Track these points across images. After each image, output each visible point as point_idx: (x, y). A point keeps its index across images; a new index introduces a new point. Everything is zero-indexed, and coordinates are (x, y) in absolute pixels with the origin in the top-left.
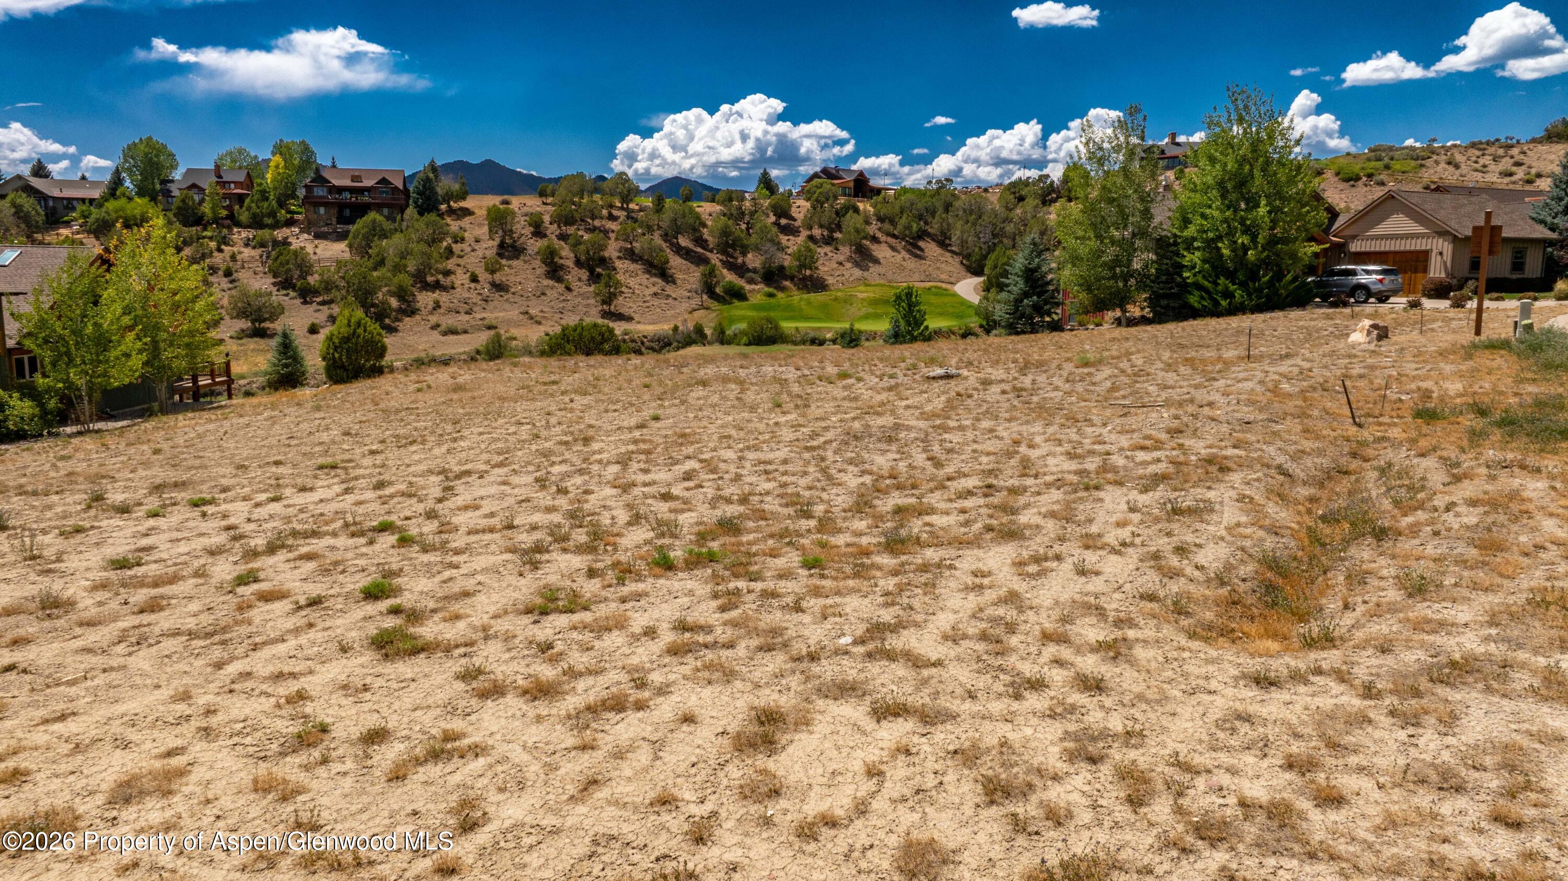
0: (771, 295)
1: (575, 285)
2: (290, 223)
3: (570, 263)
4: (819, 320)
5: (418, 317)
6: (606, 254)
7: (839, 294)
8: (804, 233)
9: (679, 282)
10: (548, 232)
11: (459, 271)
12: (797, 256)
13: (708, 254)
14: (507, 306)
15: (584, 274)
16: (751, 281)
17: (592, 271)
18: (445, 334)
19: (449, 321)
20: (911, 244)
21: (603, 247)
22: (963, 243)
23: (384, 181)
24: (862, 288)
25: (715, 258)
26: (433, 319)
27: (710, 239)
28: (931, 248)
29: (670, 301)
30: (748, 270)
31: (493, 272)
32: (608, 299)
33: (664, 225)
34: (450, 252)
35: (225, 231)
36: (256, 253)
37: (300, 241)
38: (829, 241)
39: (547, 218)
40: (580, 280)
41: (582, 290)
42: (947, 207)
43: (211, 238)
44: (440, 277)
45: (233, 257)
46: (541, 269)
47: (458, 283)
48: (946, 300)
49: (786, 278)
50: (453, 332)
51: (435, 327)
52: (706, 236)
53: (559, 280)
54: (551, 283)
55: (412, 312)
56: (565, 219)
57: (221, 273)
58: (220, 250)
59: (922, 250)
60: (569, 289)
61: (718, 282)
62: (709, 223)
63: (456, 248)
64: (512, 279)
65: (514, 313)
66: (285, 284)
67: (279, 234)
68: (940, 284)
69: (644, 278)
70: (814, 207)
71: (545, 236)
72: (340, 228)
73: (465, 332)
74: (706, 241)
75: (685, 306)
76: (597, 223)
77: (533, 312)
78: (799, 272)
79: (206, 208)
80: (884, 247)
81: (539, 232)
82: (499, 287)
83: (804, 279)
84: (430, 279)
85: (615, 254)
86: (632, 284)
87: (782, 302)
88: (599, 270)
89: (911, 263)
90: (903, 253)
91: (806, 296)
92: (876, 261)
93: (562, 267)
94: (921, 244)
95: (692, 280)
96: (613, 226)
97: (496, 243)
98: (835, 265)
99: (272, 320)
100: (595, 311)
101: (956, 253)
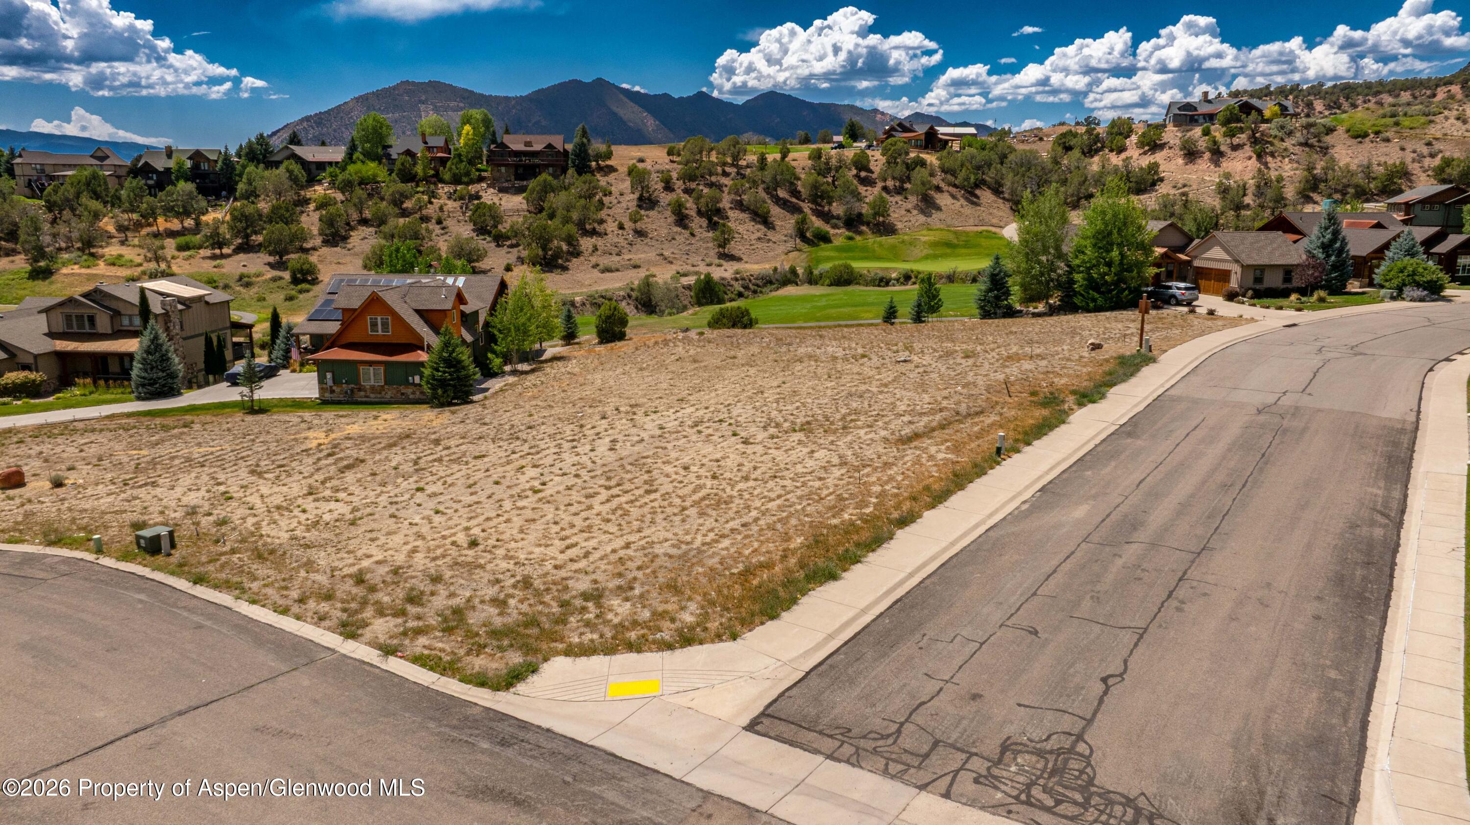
0: (850, 238)
1: (697, 231)
2: (481, 179)
3: (693, 213)
4: (887, 261)
5: (582, 258)
6: (721, 205)
7: (906, 237)
8: (880, 184)
9: (777, 228)
10: (676, 187)
11: (610, 220)
12: (873, 205)
13: (801, 203)
14: (646, 248)
15: (704, 222)
16: (835, 227)
17: (710, 220)
18: (603, 272)
19: (605, 261)
20: (969, 192)
21: (719, 200)
22: (1013, 191)
23: (549, 146)
24: (924, 232)
25: (806, 207)
26: (594, 260)
27: (802, 190)
28: (986, 196)
29: (770, 244)
30: (833, 217)
31: (635, 222)
32: (723, 244)
33: (767, 180)
34: (601, 203)
35: (432, 187)
36: (457, 204)
37: (489, 196)
38: (900, 191)
39: (674, 175)
40: (701, 227)
41: (703, 236)
42: (1003, 159)
43: (423, 193)
44: (596, 225)
45: (441, 209)
46: (672, 219)
47: (609, 230)
48: (994, 242)
49: (863, 224)
50: (608, 270)
51: (596, 266)
52: (799, 188)
53: (685, 227)
54: (679, 229)
55: (576, 253)
56: (689, 177)
57: (434, 221)
58: (431, 203)
59: (977, 197)
60: (693, 235)
61: (808, 229)
62: (803, 176)
63: (606, 200)
64: (650, 226)
65: (652, 255)
66: (482, 231)
67: (473, 188)
68: (991, 228)
69: (750, 225)
70: (888, 162)
71: (673, 190)
72: (518, 184)
73: (618, 270)
74: (800, 192)
75: (782, 248)
76: (714, 179)
77: (666, 253)
78: (875, 218)
79: (419, 169)
80: (946, 195)
81: (668, 187)
82: (640, 233)
83: (878, 224)
84: (588, 227)
85: (728, 205)
86: (741, 231)
87: (859, 244)
88: (715, 219)
89: (968, 210)
90: (962, 201)
91: (878, 239)
92: (939, 209)
93: (686, 217)
94: (978, 192)
95: (788, 226)
96: (725, 181)
97: (637, 195)
98: (904, 212)
99: (477, 261)
100: (713, 253)
101: (1007, 200)
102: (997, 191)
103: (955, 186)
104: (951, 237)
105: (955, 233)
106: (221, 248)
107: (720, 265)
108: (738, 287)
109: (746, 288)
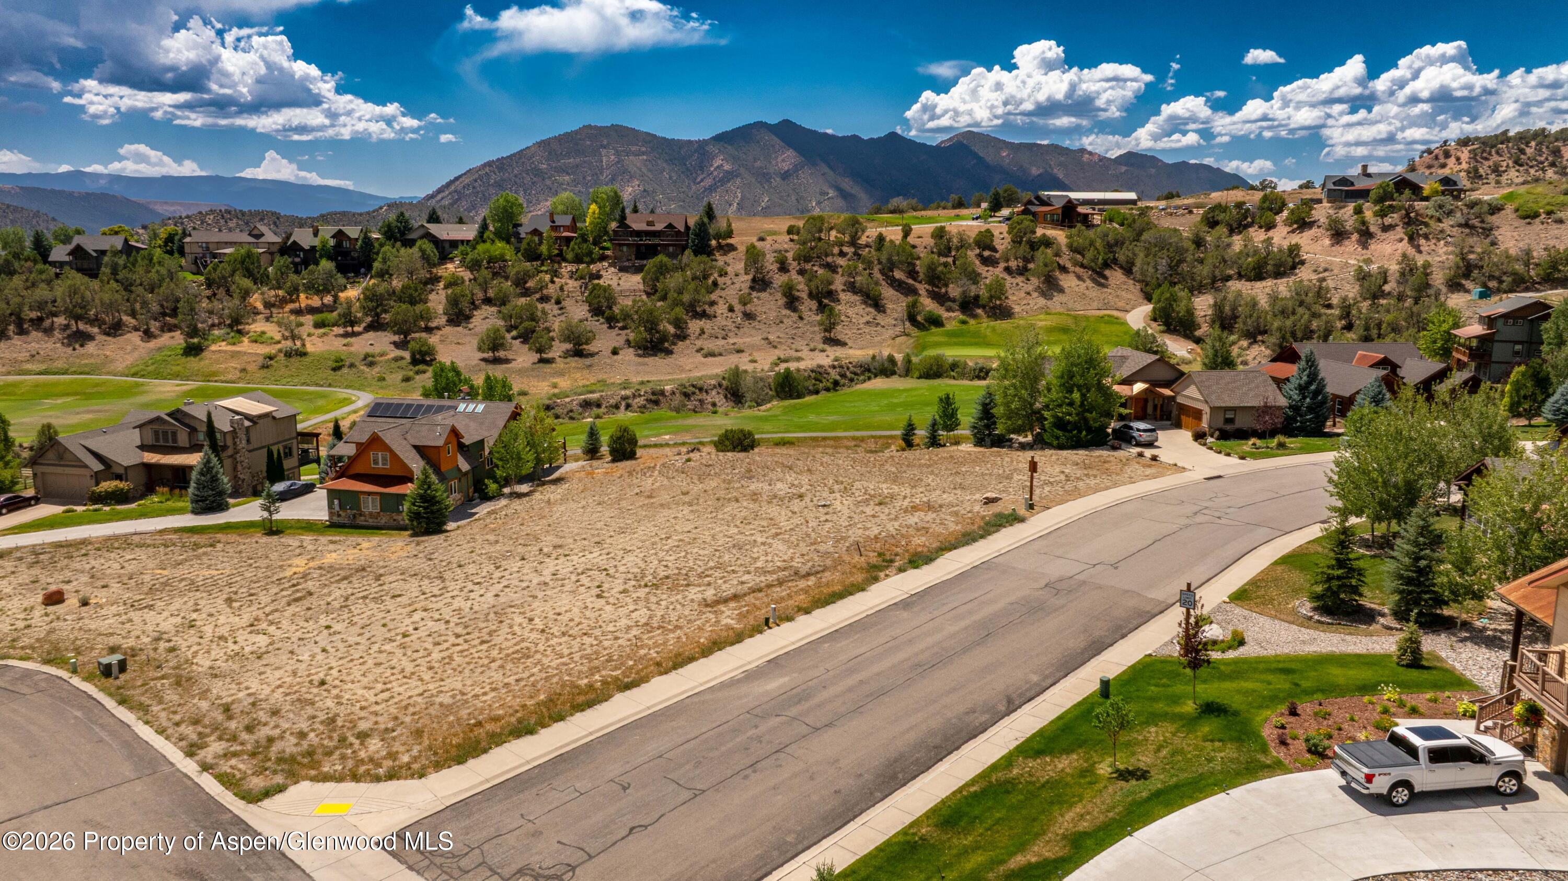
0: (964, 322)
1: (806, 314)
2: (603, 258)
3: (804, 295)
5: (688, 342)
6: (833, 287)
7: (1021, 322)
8: (1002, 265)
9: (888, 311)
10: (790, 268)
11: (721, 302)
12: (989, 288)
13: (917, 285)
14: (753, 332)
15: (814, 305)
16: (949, 310)
17: (820, 303)
18: (706, 356)
19: (709, 345)
20: (1097, 273)
21: (830, 283)
23: (670, 226)
24: (1042, 317)
25: (922, 288)
26: (699, 343)
27: (920, 271)
28: (1115, 276)
29: (879, 328)
30: (949, 299)
31: (745, 304)
32: (830, 328)
33: (883, 260)
34: (715, 284)
35: (556, 266)
36: (577, 284)
37: (610, 277)
38: (1022, 271)
39: (790, 255)
40: (810, 310)
41: (811, 319)
42: (1139, 236)
43: (546, 272)
44: (706, 307)
45: (562, 289)
46: (782, 301)
47: (719, 312)
48: (1117, 327)
49: (979, 307)
50: (712, 354)
51: (698, 351)
52: (918, 268)
53: (795, 310)
54: (788, 312)
55: (682, 337)
56: (803, 257)
57: (553, 301)
58: (553, 282)
60: (801, 318)
61: (919, 313)
62: (921, 255)
63: (721, 281)
64: (759, 309)
65: (757, 339)
66: (597, 311)
67: (594, 268)
69: (860, 308)
70: (1014, 241)
71: (788, 271)
72: (638, 263)
73: (721, 355)
74: (918, 273)
75: (891, 332)
76: (830, 259)
77: (771, 337)
78: (991, 301)
79: (544, 249)
80: (1071, 277)
81: (783, 268)
82: (749, 316)
83: (994, 308)
84: (698, 309)
85: (840, 287)
86: (850, 314)
87: (972, 328)
88: (826, 301)
89: (1095, 292)
90: (1089, 283)
91: (992, 323)
92: (1061, 291)
93: (797, 299)
94: (1106, 272)
95: (899, 309)
96: (841, 262)
97: (750, 277)
98: (1023, 295)
99: (587, 344)
100: (819, 337)
101: (1139, 281)
102: (1128, 270)
103: (1082, 266)
104: (1070, 322)
105: (1075, 317)
106: (352, 326)
107: (823, 351)
108: (834, 375)
109: (843, 376)
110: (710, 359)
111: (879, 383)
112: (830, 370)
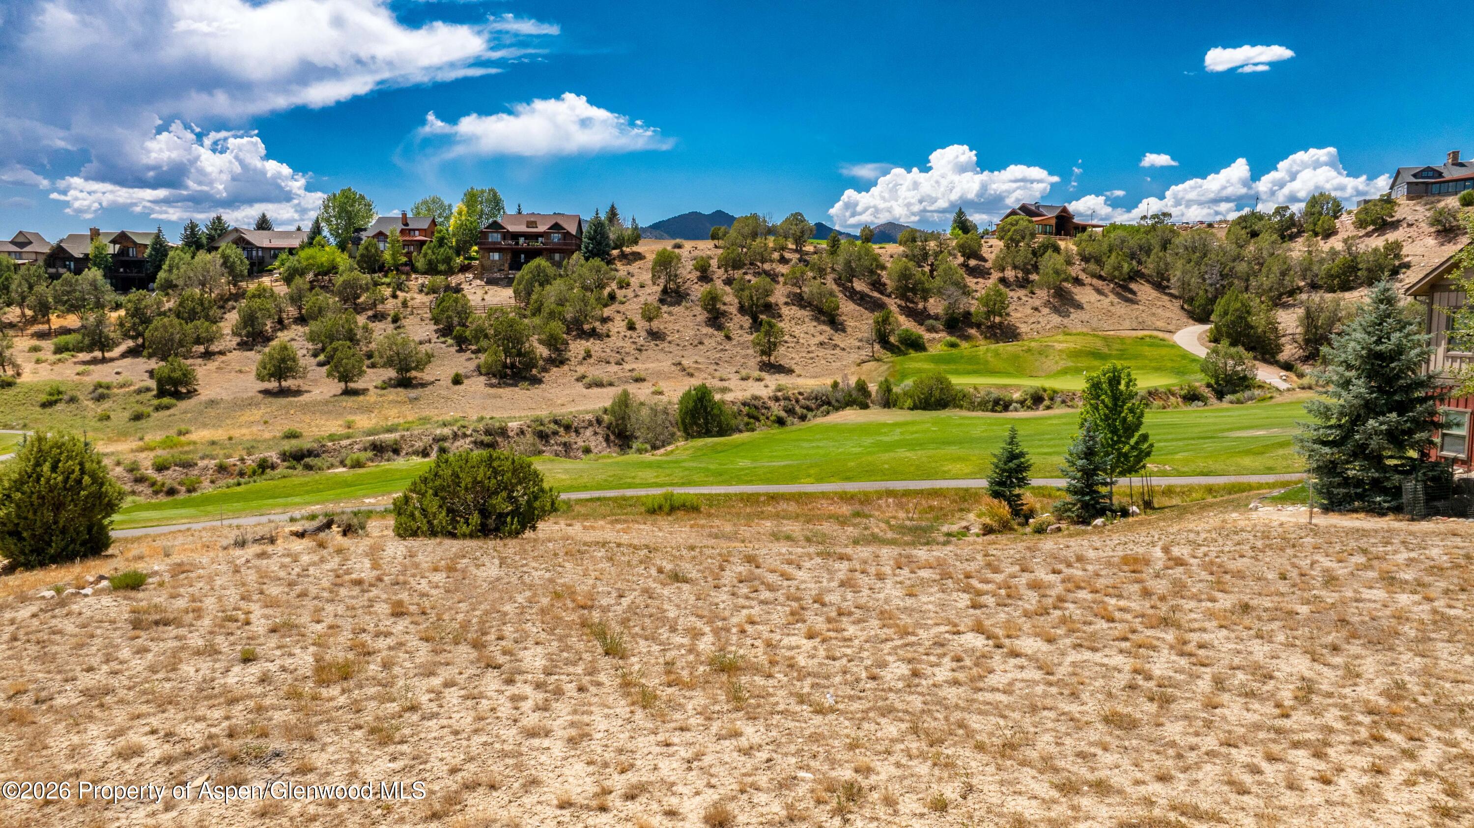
0: (953, 345)
1: (735, 333)
2: (466, 269)
3: (733, 310)
4: (1008, 374)
6: (772, 300)
7: (1033, 344)
8: (996, 275)
9: (849, 330)
10: (715, 277)
11: (618, 318)
12: (986, 301)
13: (885, 299)
14: (661, 356)
15: (747, 321)
16: (932, 329)
17: (755, 319)
18: (590, 386)
20: (1120, 286)
21: (768, 293)
22: (1185, 285)
23: (556, 227)
24: (1061, 337)
25: (893, 304)
27: (888, 282)
28: (1144, 291)
29: (837, 351)
30: (929, 317)
31: (650, 320)
32: (769, 349)
33: (838, 267)
34: (612, 297)
35: (402, 277)
36: (428, 299)
37: (472, 287)
38: (1024, 283)
39: (714, 263)
40: (741, 327)
41: (742, 340)
42: (1165, 245)
43: (389, 284)
44: (597, 324)
45: (405, 303)
46: (702, 317)
47: (614, 330)
48: (1162, 351)
49: (971, 325)
50: (598, 384)
52: (884, 280)
53: (719, 328)
54: (710, 330)
55: (559, 361)
56: (734, 263)
57: (390, 319)
58: (394, 296)
59: (1134, 293)
60: (728, 338)
61: (892, 331)
62: (889, 265)
63: (620, 293)
64: (670, 326)
65: (665, 365)
66: (445, 331)
67: (453, 280)
68: (1155, 333)
69: (811, 326)
70: (1008, 247)
71: (711, 280)
72: (509, 273)
73: (612, 384)
74: (885, 285)
75: (854, 357)
76: (767, 266)
77: (686, 362)
78: (988, 318)
79: (388, 256)
80: (1088, 290)
81: (705, 276)
82: (655, 335)
83: (993, 326)
84: (586, 327)
85: (782, 300)
86: (797, 332)
87: (966, 353)
88: (763, 317)
89: (1121, 309)
90: (1112, 297)
91: (993, 346)
92: (1079, 306)
93: (724, 314)
94: (1133, 286)
95: (864, 327)
96: (783, 269)
97: (660, 289)
98: (1030, 311)
99: (419, 370)
100: (753, 362)
101: (1176, 297)
102: (1160, 284)
103: (1100, 277)
104: (1100, 344)
105: (1104, 338)
107: (759, 380)
108: (777, 410)
109: (790, 411)
110: (596, 391)
111: (851, 416)
112: (771, 404)
